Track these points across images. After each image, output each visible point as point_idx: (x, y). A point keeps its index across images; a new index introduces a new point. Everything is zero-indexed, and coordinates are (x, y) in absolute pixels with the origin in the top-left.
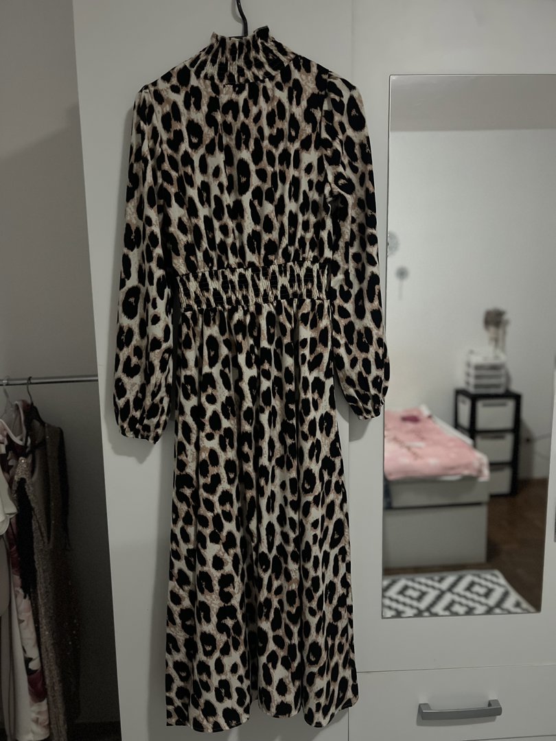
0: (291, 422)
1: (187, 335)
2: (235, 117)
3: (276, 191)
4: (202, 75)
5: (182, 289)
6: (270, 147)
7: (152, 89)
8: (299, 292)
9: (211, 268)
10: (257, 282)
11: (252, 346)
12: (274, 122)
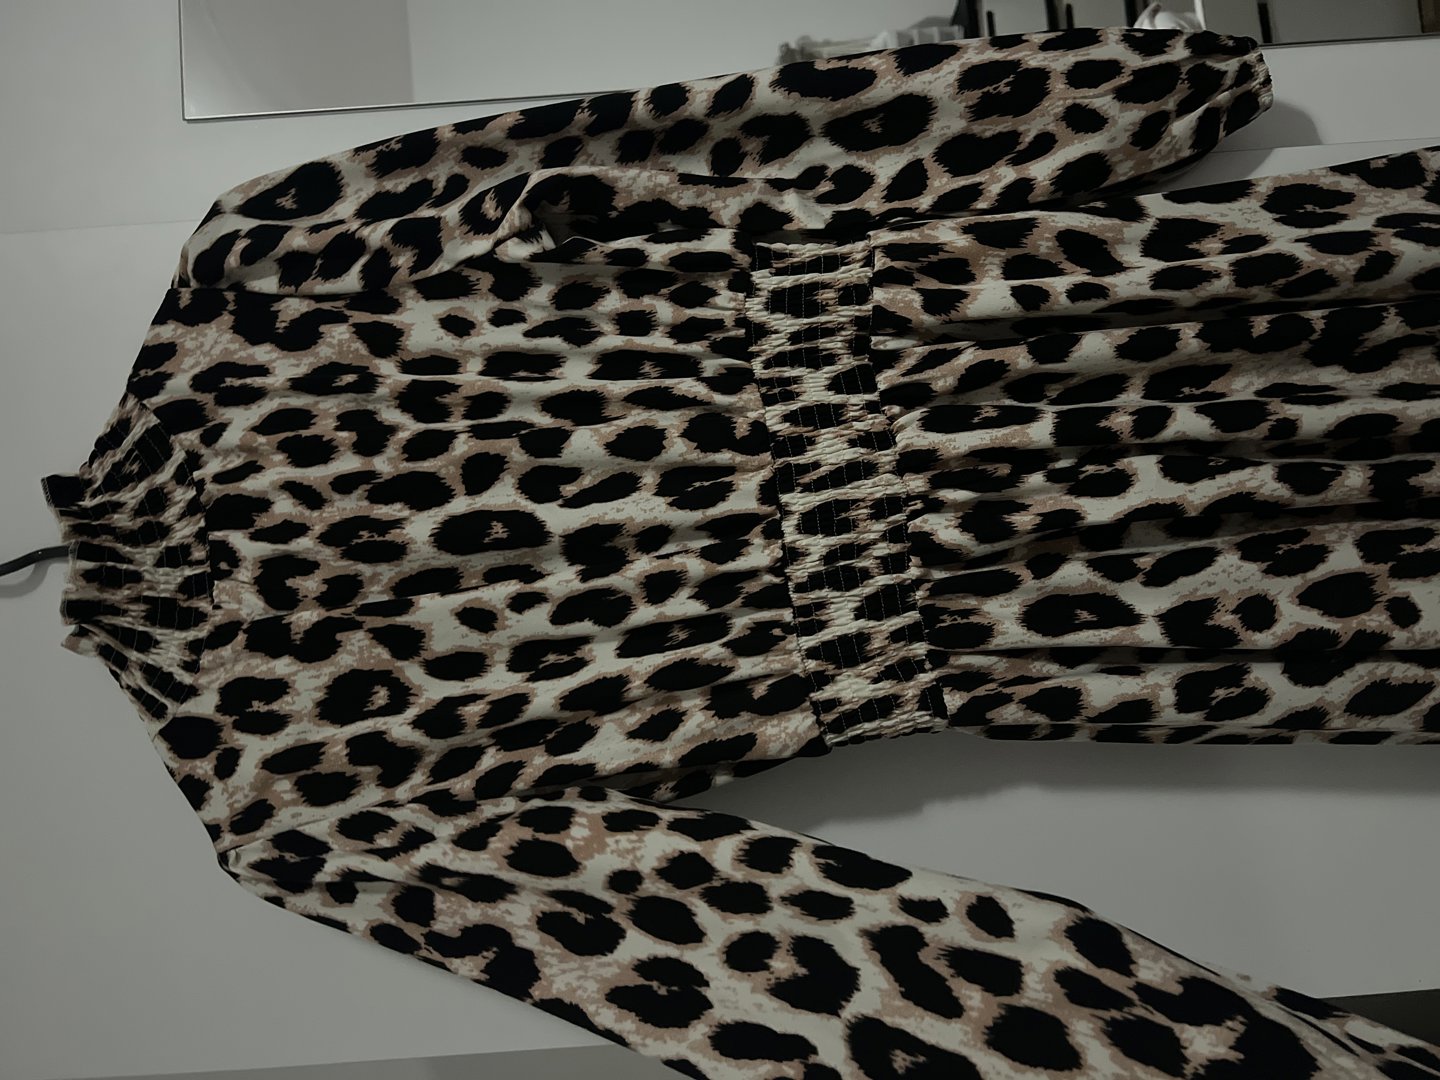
0: (1319, 325)
1: (1030, 703)
2: (308, 567)
3: (531, 425)
4: (187, 678)
5: (867, 726)
6: (393, 449)
7: (228, 839)
8: (848, 333)
9: (788, 629)
10: (823, 471)
11: (1054, 477)
12: (318, 438)
